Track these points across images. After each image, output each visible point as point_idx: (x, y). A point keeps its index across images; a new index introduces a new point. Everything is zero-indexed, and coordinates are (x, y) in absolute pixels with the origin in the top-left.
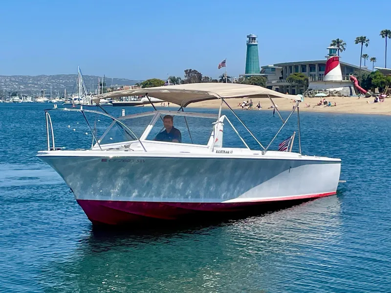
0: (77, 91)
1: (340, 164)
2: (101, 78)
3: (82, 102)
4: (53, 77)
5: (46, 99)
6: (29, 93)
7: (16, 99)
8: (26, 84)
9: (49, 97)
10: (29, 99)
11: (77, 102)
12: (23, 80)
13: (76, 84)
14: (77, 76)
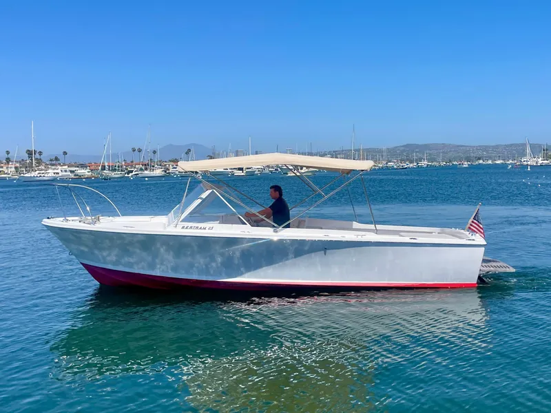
0: (525, 155)
1: (484, 248)
2: (544, 145)
3: (529, 163)
4: (507, 146)
5: (502, 161)
6: (490, 158)
7: (481, 162)
8: (487, 152)
9: (504, 160)
10: (490, 162)
11: (525, 163)
12: (485, 148)
13: (524, 150)
14: (525, 145)
